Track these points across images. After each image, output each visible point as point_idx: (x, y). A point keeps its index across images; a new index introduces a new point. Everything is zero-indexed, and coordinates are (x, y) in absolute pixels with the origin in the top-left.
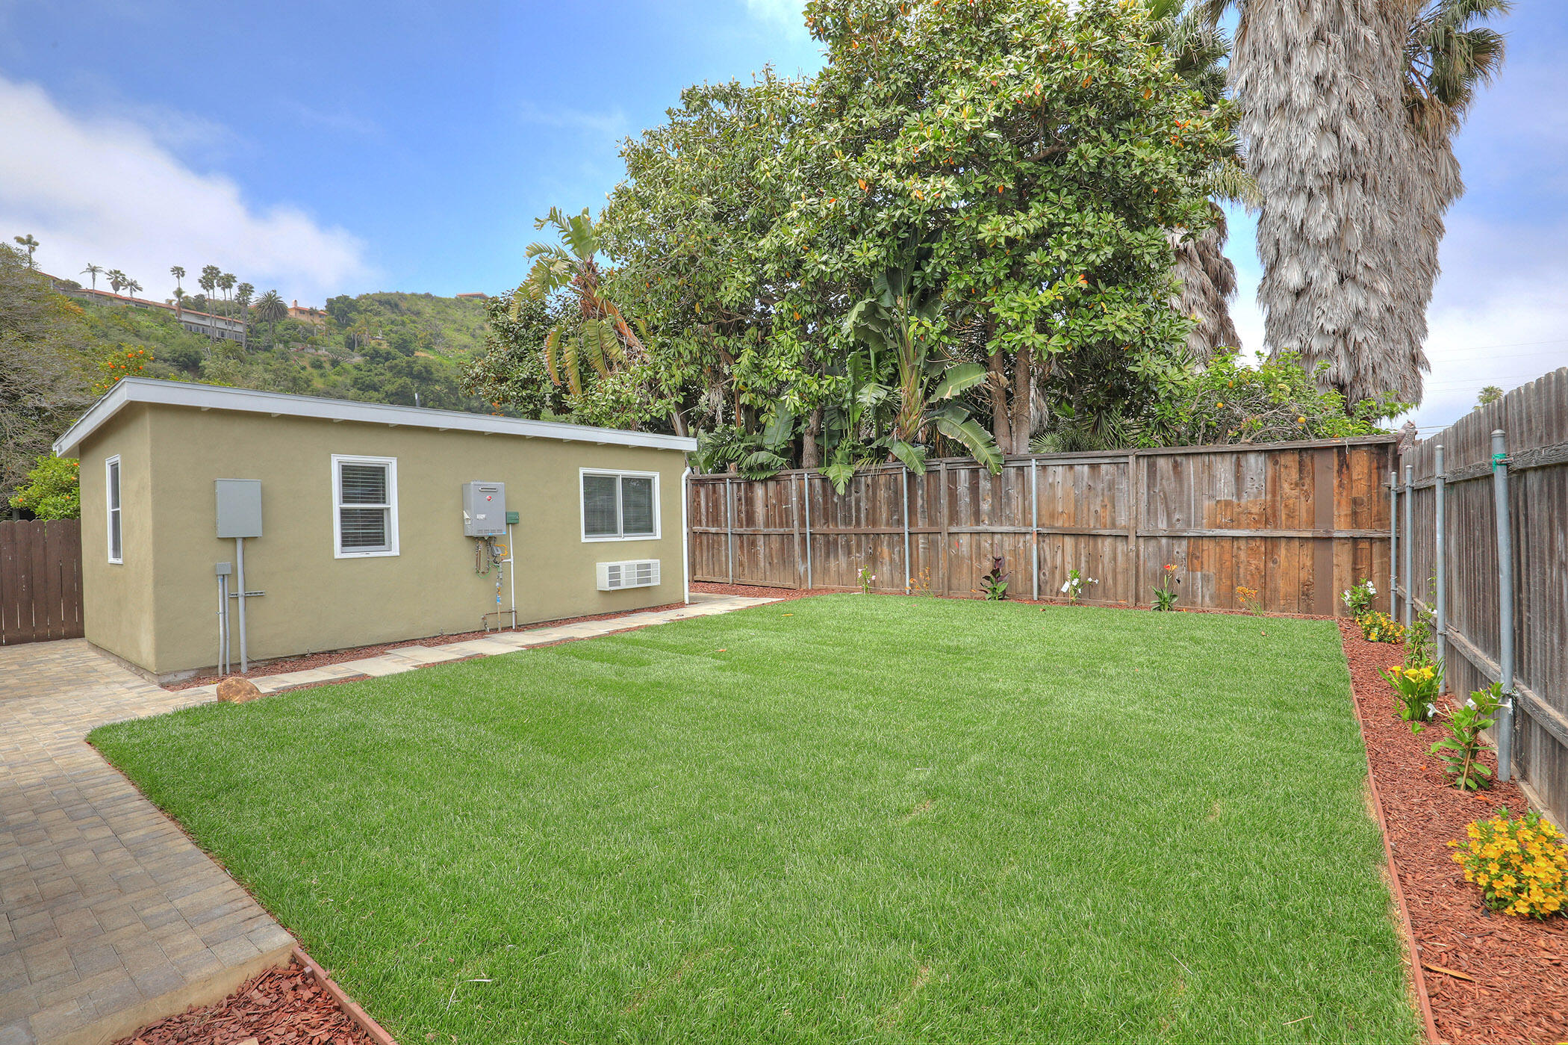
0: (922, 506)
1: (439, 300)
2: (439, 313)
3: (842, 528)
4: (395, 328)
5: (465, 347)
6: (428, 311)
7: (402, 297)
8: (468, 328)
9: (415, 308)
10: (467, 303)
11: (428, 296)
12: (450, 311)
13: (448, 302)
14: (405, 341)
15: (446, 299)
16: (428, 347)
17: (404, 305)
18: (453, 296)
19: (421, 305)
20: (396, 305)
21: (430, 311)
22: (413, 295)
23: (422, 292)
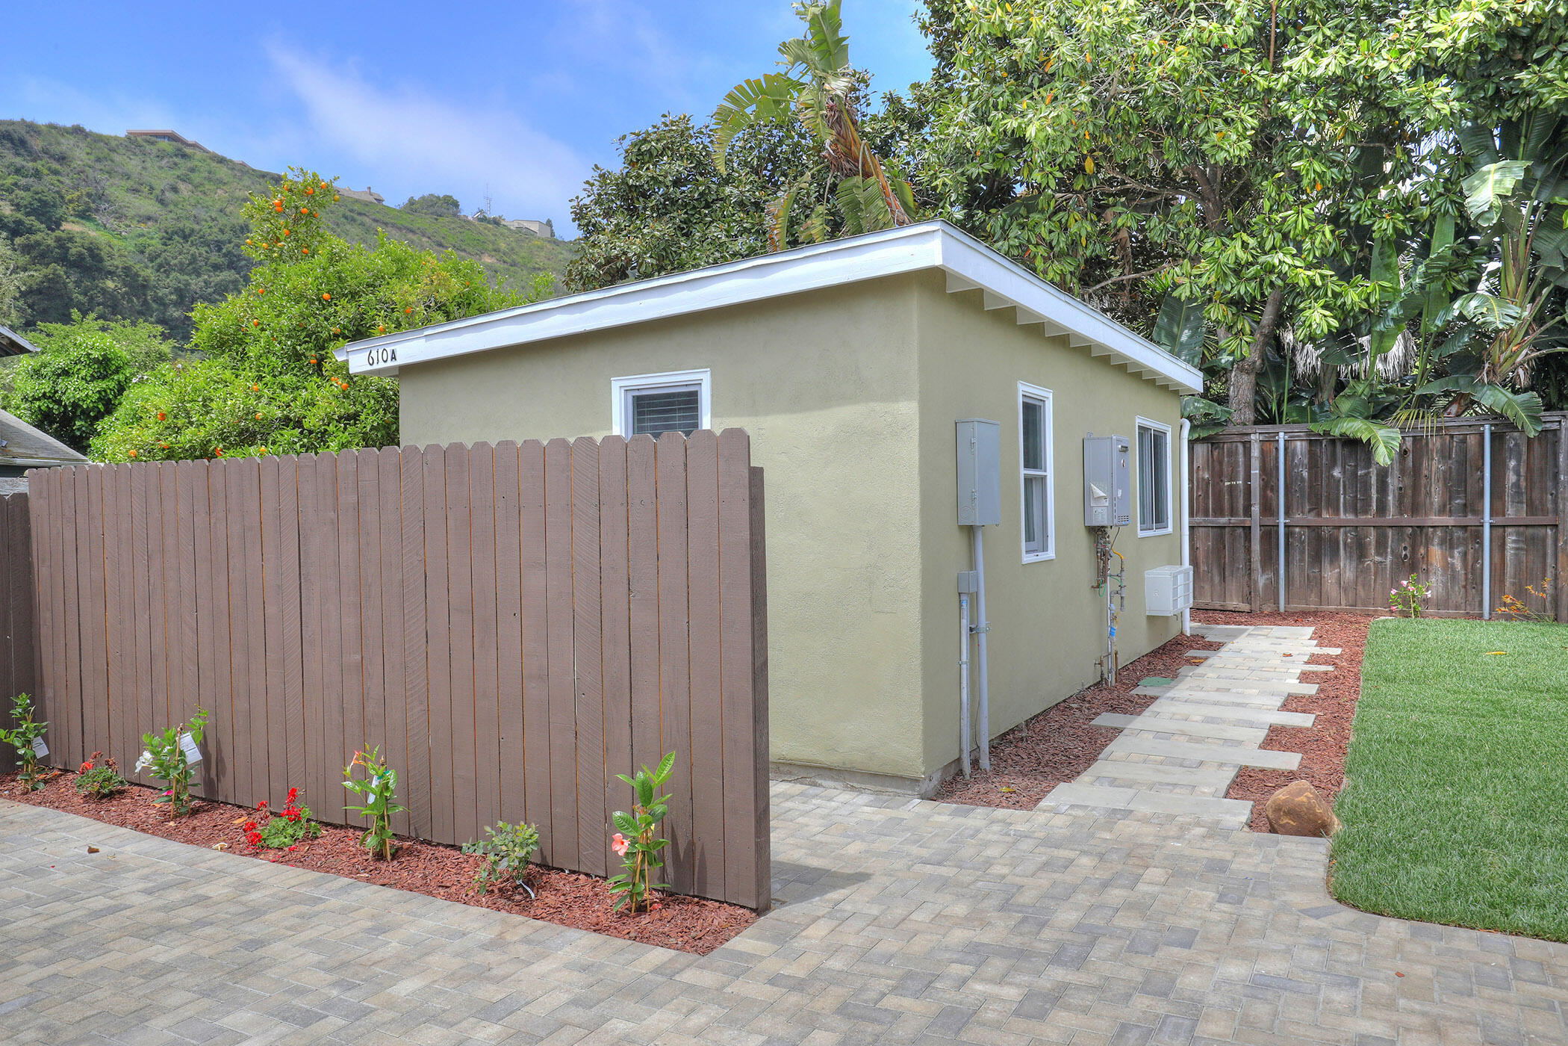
0: (1517, 485)
1: (99, 139)
2: (98, 160)
3: (1345, 517)
4: (23, 181)
5: (149, 218)
6: (80, 155)
7: (32, 128)
8: (152, 188)
9: (55, 149)
10: (148, 147)
11: (78, 131)
12: (117, 158)
13: (114, 143)
14: (44, 203)
15: (109, 138)
16: (84, 215)
17: (37, 144)
18: (122, 133)
19: (66, 144)
20: (23, 143)
21: (83, 156)
22: (52, 127)
23: (68, 123)
